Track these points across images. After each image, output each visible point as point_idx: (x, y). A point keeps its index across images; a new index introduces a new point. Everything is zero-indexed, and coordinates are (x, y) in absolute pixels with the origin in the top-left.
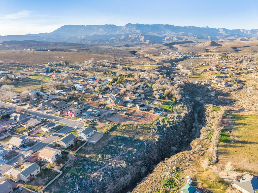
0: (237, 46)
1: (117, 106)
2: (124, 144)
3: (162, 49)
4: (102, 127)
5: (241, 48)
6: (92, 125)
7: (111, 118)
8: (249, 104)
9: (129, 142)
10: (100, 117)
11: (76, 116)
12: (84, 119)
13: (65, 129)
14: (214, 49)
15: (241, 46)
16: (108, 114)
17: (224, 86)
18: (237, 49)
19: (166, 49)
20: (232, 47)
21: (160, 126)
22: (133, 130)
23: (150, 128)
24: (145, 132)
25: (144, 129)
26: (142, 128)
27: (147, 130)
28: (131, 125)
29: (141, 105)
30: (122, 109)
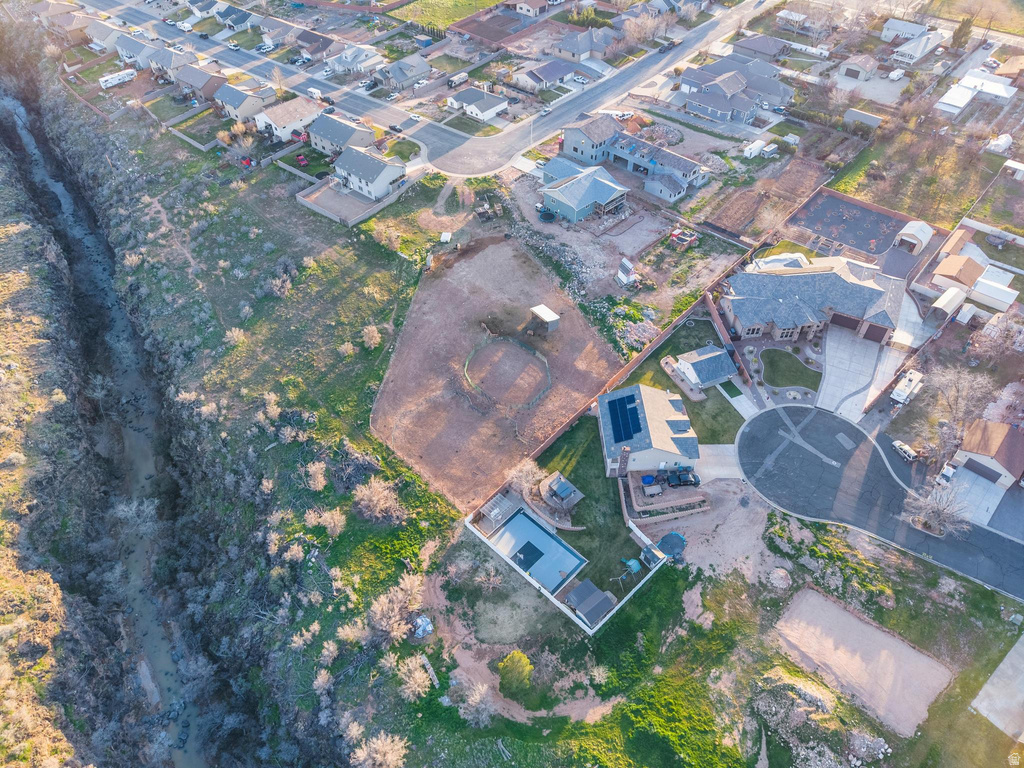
11: (565, 151)
12: (528, 176)
22: (333, 324)
23: (323, 410)
24: (291, 370)
25: (324, 375)
26: (334, 366)
27: (305, 388)
28: (386, 326)
29: (635, 410)
30: (635, 323)
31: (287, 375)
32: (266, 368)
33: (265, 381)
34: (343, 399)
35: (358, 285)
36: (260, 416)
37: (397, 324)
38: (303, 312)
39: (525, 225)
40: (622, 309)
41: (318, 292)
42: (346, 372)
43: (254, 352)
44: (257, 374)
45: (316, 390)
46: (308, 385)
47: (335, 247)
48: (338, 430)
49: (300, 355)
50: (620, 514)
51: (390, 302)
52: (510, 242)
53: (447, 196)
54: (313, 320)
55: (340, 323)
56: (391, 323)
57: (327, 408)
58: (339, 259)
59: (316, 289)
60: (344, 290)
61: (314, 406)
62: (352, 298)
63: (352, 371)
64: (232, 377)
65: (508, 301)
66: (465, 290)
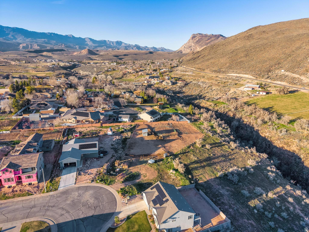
0: (118, 55)
1: (104, 125)
3: (29, 57)
4: (156, 174)
5: (122, 56)
6: (126, 180)
7: (135, 148)
8: (223, 94)
10: (113, 156)
12: (79, 174)
14: (97, 58)
15: (121, 55)
16: (118, 143)
17: (170, 84)
18: (120, 57)
19: (36, 57)
20: (114, 55)
22: (212, 155)
24: (227, 151)
25: (216, 147)
26: (213, 147)
27: (223, 147)
28: (192, 148)
29: (150, 112)
30: (124, 128)
31: (229, 151)
32: (237, 155)
33: (236, 152)
35: (199, 162)
37: (188, 148)
39: (115, 155)
40: (123, 130)
44: (240, 155)
49: (224, 153)
51: (188, 153)
53: (131, 182)
55: (209, 154)
57: (216, 142)
58: (205, 174)
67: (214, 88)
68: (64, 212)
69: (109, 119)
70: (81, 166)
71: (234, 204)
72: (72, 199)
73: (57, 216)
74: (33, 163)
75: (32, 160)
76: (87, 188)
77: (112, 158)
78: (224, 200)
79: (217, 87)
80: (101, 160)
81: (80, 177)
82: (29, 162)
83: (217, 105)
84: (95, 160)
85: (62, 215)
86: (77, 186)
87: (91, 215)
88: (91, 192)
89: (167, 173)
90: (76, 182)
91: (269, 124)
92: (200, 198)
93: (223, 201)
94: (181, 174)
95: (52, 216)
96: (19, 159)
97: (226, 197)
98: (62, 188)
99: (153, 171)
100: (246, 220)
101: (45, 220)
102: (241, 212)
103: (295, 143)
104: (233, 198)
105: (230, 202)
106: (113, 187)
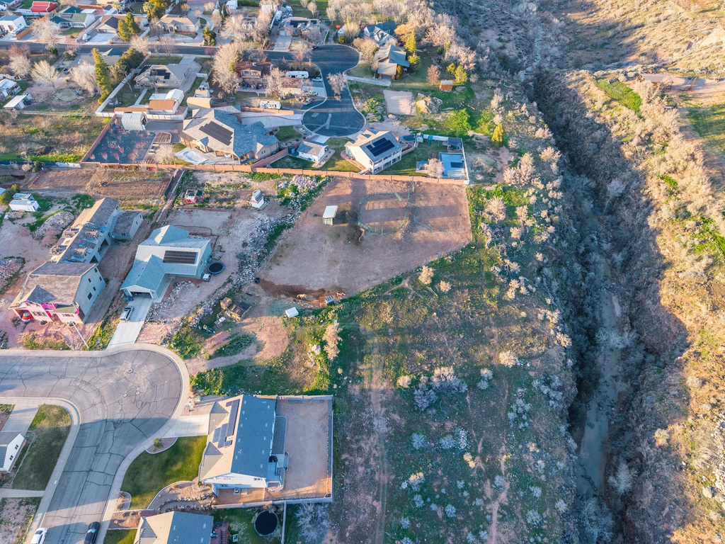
1: (260, 170)
2: (463, 433)
4: (283, 348)
6: (220, 353)
7: (285, 261)
8: (679, 46)
9: (472, 403)
10: (230, 281)
11: (86, 312)
12: (151, 319)
13: (86, 453)
16: (255, 242)
21: (514, 244)
22: (435, 314)
23: (485, 269)
24: (485, 307)
25: (470, 287)
26: (459, 288)
27: (485, 290)
28: (407, 285)
29: (374, 144)
30: (297, 186)
31: (490, 306)
32: (500, 323)
33: (506, 314)
34: (471, 266)
35: (390, 330)
36: (523, 290)
37: (399, 280)
38: (444, 343)
39: (235, 278)
40: (291, 194)
41: (420, 351)
42: (455, 279)
43: (499, 342)
44: (508, 324)
45: (480, 283)
46: (482, 290)
47: (367, 387)
48: (486, 254)
49: (472, 313)
50: (412, 152)
51: (386, 298)
52: (262, 277)
53: (227, 358)
54: (444, 330)
55: (431, 312)
56: (402, 284)
57: (483, 269)
58: (377, 368)
59: (419, 355)
60: (403, 335)
61: (489, 275)
62: (404, 323)
63: (452, 277)
64: (525, 334)
65: (328, 243)
66: (338, 267)
67: (669, 12)
68: (97, 400)
69: (280, 150)
70: (159, 301)
71: (376, 459)
72: (118, 376)
73: (87, 405)
74: (69, 295)
75: (68, 288)
76: (149, 356)
77: (224, 285)
78: (366, 444)
79: (681, 10)
80: (203, 286)
81: (149, 325)
82: (63, 293)
83: (614, 103)
84: (192, 285)
85: (94, 405)
86: (138, 346)
87: (131, 417)
88: (152, 367)
89: (304, 351)
90: (139, 336)
91: (690, 223)
92: (324, 429)
93: (363, 445)
94: (327, 361)
95: (81, 404)
96: (51, 284)
97: (374, 438)
98: (113, 347)
99: (281, 340)
100: (370, 498)
101: (70, 408)
102: (377, 478)
103: (695, 312)
104: (386, 444)
105: (374, 451)
106: (189, 365)
